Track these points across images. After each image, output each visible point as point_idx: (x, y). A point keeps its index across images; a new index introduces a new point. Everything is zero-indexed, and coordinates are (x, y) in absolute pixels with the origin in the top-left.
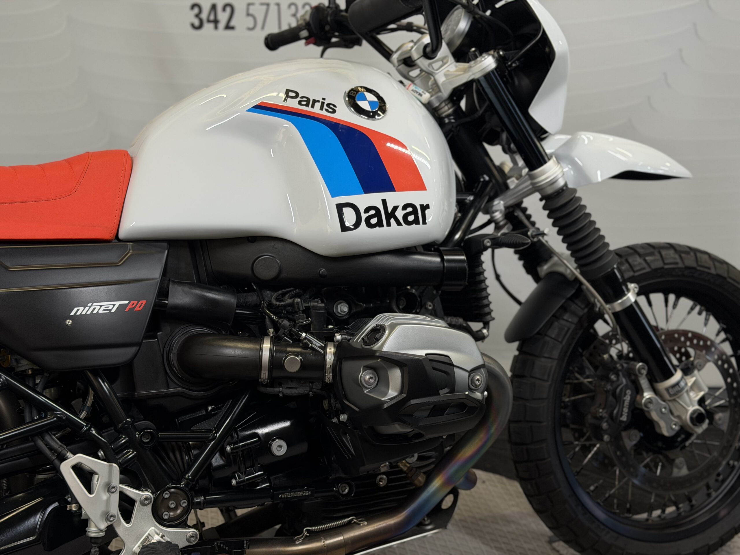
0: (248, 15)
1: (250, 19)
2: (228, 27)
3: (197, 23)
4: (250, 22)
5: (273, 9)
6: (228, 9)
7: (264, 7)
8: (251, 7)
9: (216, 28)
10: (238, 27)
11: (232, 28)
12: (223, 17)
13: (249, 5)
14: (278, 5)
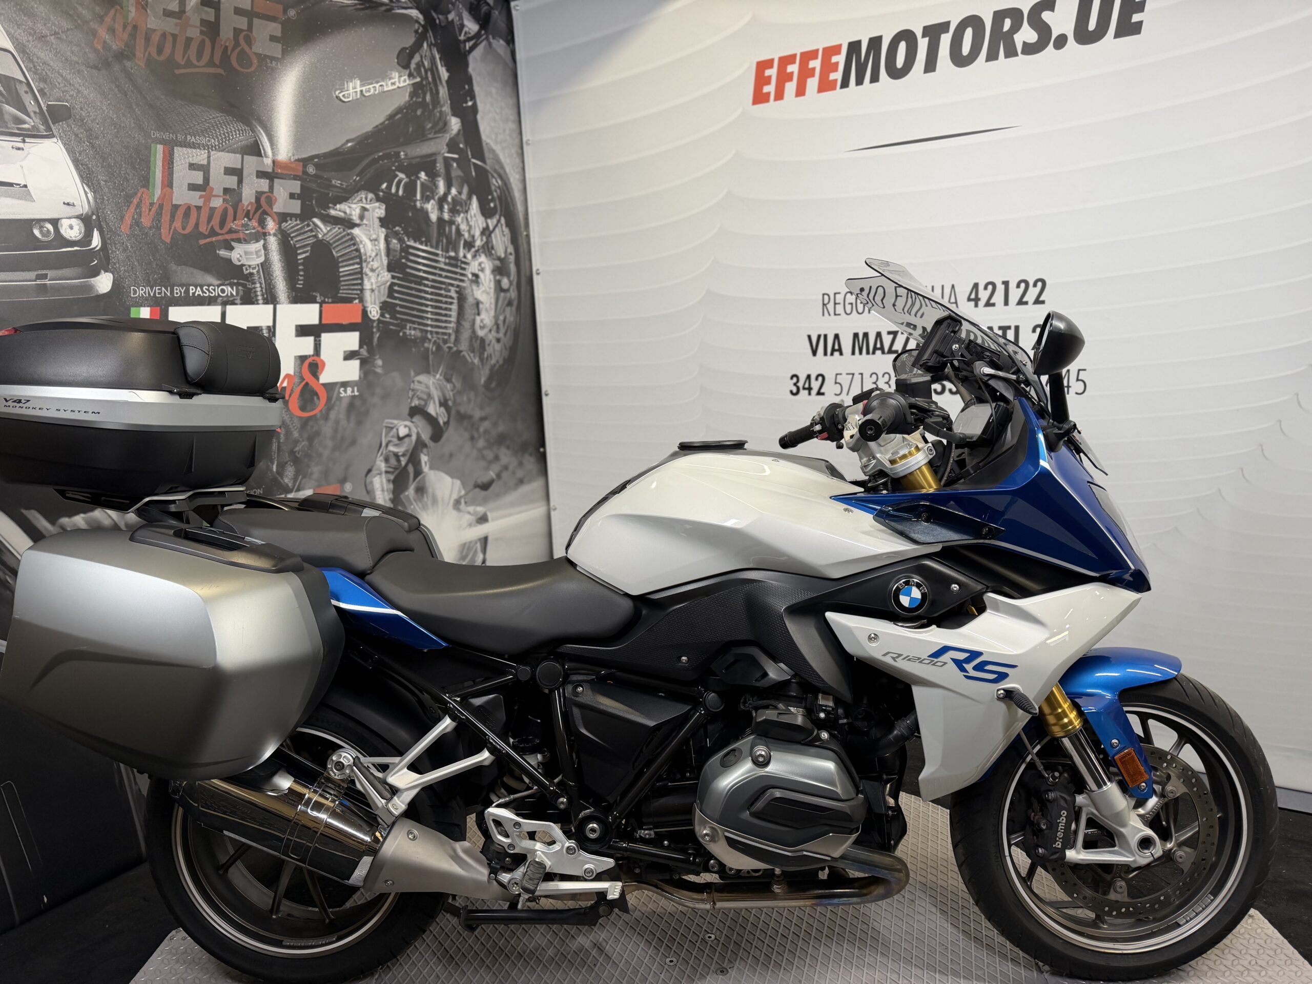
0: (836, 383)
1: (838, 386)
2: (819, 393)
3: (795, 390)
4: (837, 389)
5: (857, 378)
6: (820, 379)
7: (851, 376)
8: (838, 376)
9: (810, 394)
10: (826, 394)
11: (823, 394)
12: (815, 385)
13: (837, 374)
14: (862, 374)
